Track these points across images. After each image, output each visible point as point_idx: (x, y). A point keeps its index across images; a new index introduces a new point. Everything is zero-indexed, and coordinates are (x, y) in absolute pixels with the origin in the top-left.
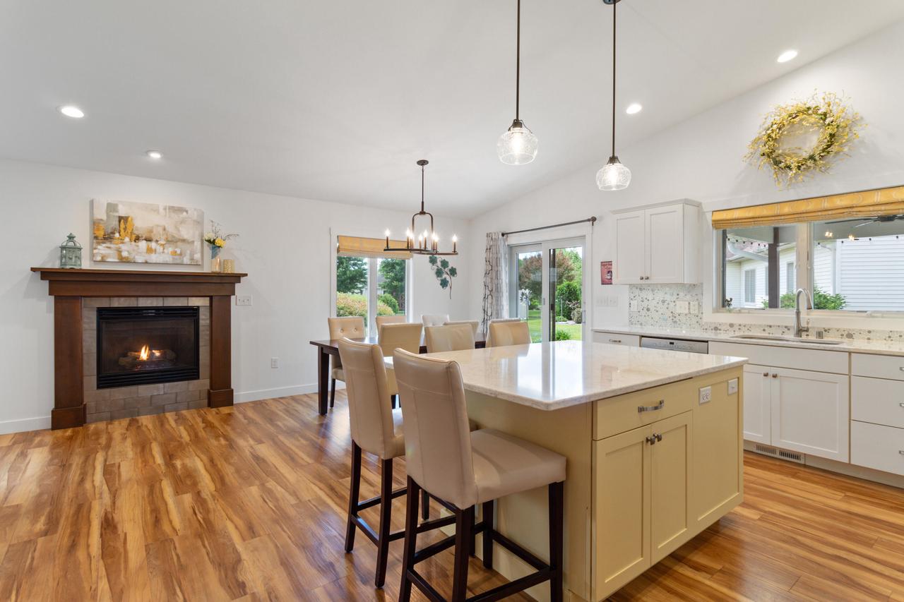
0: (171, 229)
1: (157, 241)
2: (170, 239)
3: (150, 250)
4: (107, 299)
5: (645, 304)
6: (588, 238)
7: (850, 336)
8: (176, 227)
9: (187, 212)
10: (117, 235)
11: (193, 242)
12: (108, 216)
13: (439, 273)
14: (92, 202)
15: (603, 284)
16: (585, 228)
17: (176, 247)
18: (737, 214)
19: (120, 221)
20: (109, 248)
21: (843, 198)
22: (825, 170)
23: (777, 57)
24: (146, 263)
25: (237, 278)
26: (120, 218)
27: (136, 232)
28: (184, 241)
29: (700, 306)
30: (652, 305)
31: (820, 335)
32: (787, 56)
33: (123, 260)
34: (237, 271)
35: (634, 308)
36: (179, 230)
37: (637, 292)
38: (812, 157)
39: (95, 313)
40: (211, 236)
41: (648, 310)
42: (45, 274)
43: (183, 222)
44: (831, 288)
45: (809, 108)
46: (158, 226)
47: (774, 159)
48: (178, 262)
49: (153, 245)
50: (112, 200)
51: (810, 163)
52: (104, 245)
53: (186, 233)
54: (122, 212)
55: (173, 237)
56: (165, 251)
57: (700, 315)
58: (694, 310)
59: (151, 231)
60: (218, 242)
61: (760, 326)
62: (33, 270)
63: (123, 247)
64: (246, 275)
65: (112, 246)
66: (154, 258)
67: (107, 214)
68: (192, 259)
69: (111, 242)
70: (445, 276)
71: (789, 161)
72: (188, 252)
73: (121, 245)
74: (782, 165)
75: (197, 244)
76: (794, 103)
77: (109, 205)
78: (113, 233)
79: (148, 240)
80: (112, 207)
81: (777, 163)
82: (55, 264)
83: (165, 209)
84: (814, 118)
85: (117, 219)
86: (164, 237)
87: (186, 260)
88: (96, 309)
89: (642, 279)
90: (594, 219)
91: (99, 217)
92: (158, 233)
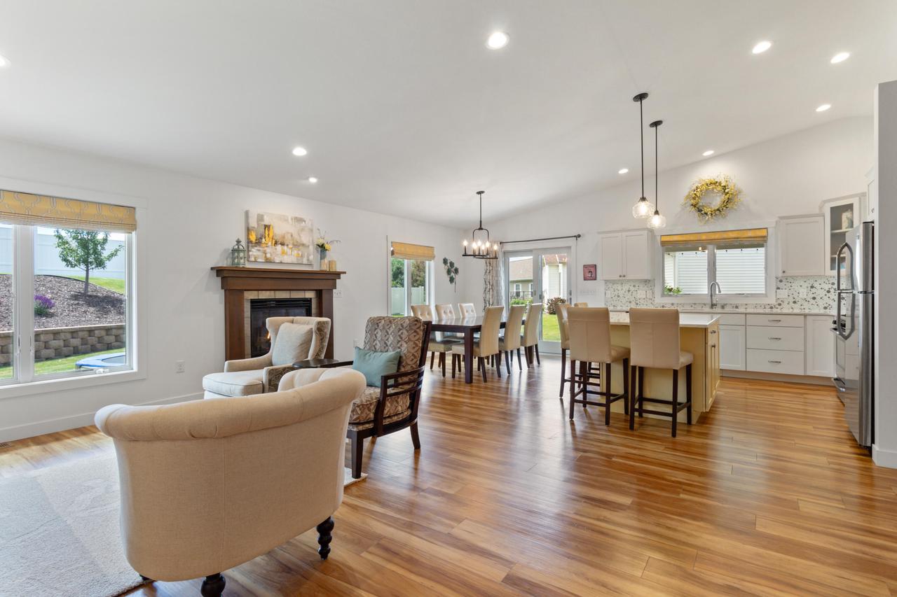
0: (296, 236)
1: (287, 245)
2: (295, 244)
3: (283, 253)
4: (256, 292)
5: (616, 293)
6: (573, 249)
7: (737, 307)
8: (299, 234)
9: (305, 221)
10: (264, 240)
11: (309, 246)
12: (258, 224)
13: (449, 272)
14: (247, 213)
15: (585, 280)
16: (572, 242)
17: (299, 250)
18: (675, 238)
19: (265, 229)
20: (259, 250)
21: (734, 232)
22: (725, 217)
23: (703, 153)
24: (281, 263)
25: (338, 275)
26: (266, 226)
27: (276, 238)
28: (303, 245)
29: (653, 293)
30: (621, 293)
31: (723, 307)
32: (708, 153)
33: (268, 261)
34: (338, 270)
35: (609, 296)
36: (300, 236)
37: (610, 285)
38: (718, 210)
39: (249, 304)
40: (321, 242)
41: (618, 296)
42: (219, 271)
43: (303, 230)
44: (673, 284)
45: (717, 182)
46: (288, 233)
47: (698, 208)
48: (300, 262)
49: (285, 247)
50: (261, 212)
51: (717, 212)
52: (256, 248)
53: (305, 239)
54: (267, 221)
55: (297, 242)
56: (293, 253)
57: (653, 299)
58: (649, 295)
59: (284, 237)
60: (326, 246)
61: (690, 304)
62: (212, 269)
63: (268, 250)
64: (345, 273)
65: (261, 249)
66: (286, 259)
67: (258, 222)
68: (308, 260)
69: (260, 246)
70: (452, 274)
71: (706, 210)
72: (306, 254)
73: (266, 248)
74: (703, 212)
75: (311, 247)
76: (709, 178)
77: (258, 215)
78: (261, 238)
79: (282, 244)
80: (260, 218)
81: (700, 211)
82: (225, 263)
83: (292, 219)
84: (719, 188)
85: (263, 227)
86: (291, 242)
87: (305, 261)
88: (249, 301)
89: (620, 276)
90: (579, 236)
91: (253, 226)
92: (288, 240)
